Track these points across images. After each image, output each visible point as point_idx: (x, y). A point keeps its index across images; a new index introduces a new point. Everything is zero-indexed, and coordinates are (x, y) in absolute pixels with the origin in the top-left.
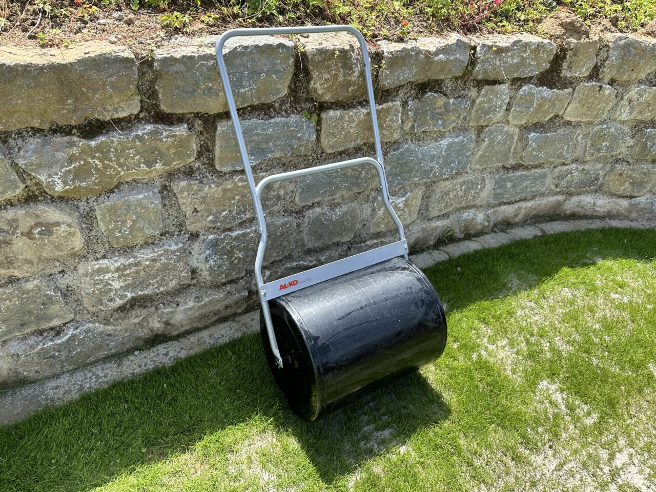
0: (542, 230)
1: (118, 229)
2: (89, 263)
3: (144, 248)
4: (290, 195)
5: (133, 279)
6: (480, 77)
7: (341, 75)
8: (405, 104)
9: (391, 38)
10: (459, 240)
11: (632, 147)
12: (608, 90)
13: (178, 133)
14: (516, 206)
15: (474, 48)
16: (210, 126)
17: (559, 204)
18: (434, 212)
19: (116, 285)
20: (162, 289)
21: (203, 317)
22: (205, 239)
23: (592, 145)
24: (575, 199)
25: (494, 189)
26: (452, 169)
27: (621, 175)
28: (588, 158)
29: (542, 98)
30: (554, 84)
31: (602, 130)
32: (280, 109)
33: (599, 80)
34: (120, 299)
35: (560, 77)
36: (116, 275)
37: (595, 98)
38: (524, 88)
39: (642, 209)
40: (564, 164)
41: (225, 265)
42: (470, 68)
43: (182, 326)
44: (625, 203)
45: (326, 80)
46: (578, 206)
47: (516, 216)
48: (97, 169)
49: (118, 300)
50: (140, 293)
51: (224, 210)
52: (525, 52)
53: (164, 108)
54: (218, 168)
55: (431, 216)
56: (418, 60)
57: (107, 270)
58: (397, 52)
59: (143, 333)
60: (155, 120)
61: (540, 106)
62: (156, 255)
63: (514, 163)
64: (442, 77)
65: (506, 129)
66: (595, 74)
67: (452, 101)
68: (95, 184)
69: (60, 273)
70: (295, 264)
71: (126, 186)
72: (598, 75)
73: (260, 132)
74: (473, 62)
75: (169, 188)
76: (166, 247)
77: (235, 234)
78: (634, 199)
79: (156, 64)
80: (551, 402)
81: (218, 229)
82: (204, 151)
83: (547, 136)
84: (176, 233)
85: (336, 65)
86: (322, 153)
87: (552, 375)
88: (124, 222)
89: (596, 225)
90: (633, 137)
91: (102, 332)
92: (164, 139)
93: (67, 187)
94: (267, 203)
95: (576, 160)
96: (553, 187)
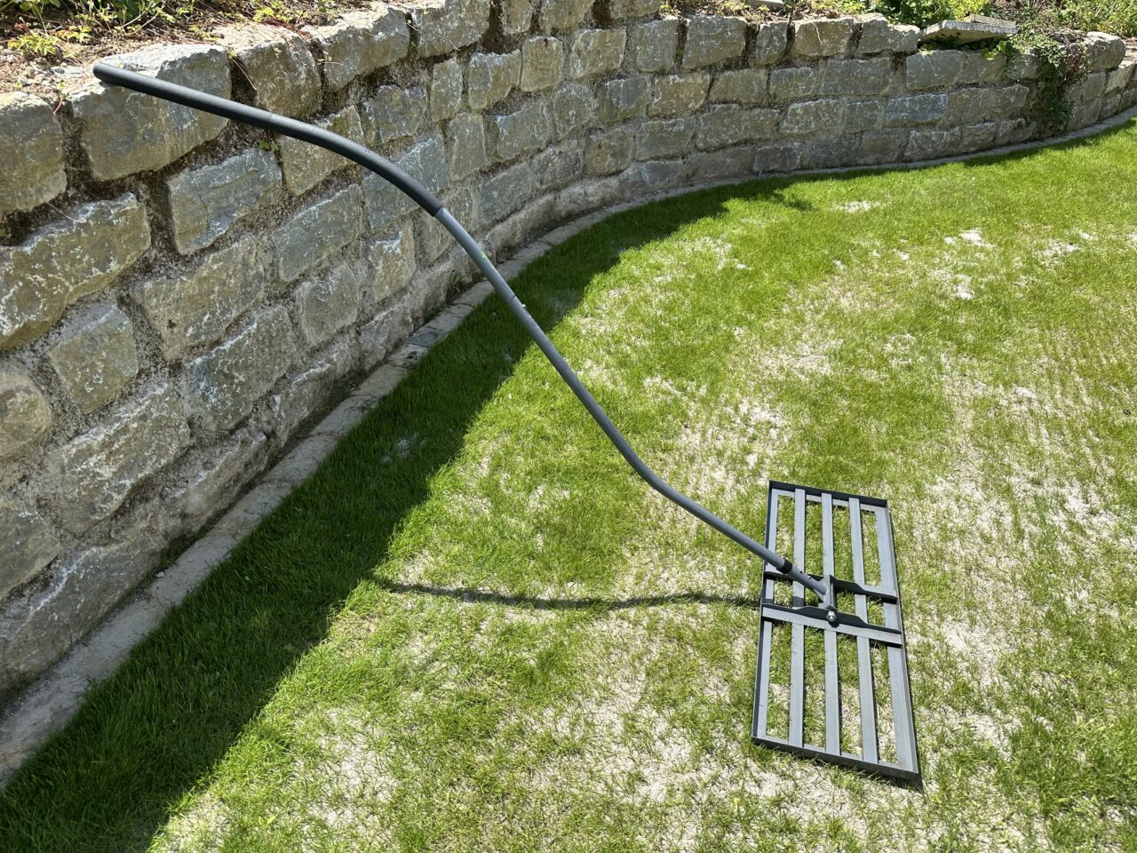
0: (549, 244)
1: (87, 380)
2: (60, 449)
3: (124, 404)
4: (270, 272)
5: (126, 455)
6: (427, 54)
7: (287, 81)
8: (360, 106)
9: (313, 21)
10: (470, 286)
11: (598, 109)
12: (555, 43)
13: (128, 208)
14: (510, 221)
15: (408, 17)
16: (158, 189)
17: (551, 206)
18: (435, 254)
19: (107, 472)
20: (163, 462)
21: (224, 489)
22: (192, 367)
23: (560, 118)
24: (564, 194)
25: (482, 204)
26: (434, 185)
27: (600, 147)
28: (562, 135)
29: (496, 67)
30: (501, 47)
31: (563, 96)
32: (227, 145)
33: (541, 33)
34: (119, 493)
35: (502, 36)
36: (103, 456)
37: (546, 56)
38: (473, 59)
39: (634, 184)
40: (540, 151)
41: (227, 399)
42: (413, 43)
43: (202, 514)
44: (614, 182)
45: (272, 91)
46: (570, 202)
47: (514, 235)
48: (42, 290)
49: (115, 496)
50: (140, 475)
51: (204, 314)
52: (461, 11)
53: (99, 174)
54: (181, 250)
55: (431, 260)
56: (358, 44)
57: (89, 452)
58: (334, 37)
59: (157, 544)
60: (91, 196)
61: (496, 78)
62: (143, 407)
63: (490, 164)
64: (388, 62)
65: (469, 118)
66: (535, 27)
67: (407, 92)
68: (45, 314)
69: (21, 481)
70: (305, 375)
71: (74, 311)
72: (538, 26)
73: (217, 183)
74: (414, 36)
75: (127, 300)
76: (151, 393)
77: (227, 346)
78: (621, 175)
79: (76, 109)
80: (664, 393)
81: (203, 346)
82: (156, 231)
83: (514, 118)
84: (153, 369)
85: (278, 68)
86: (290, 198)
87: (650, 372)
88: (93, 366)
89: (598, 217)
90: (596, 97)
91: (105, 558)
92: (115, 222)
93: (17, 326)
94: (249, 289)
95: (549, 143)
96: (538, 185)
